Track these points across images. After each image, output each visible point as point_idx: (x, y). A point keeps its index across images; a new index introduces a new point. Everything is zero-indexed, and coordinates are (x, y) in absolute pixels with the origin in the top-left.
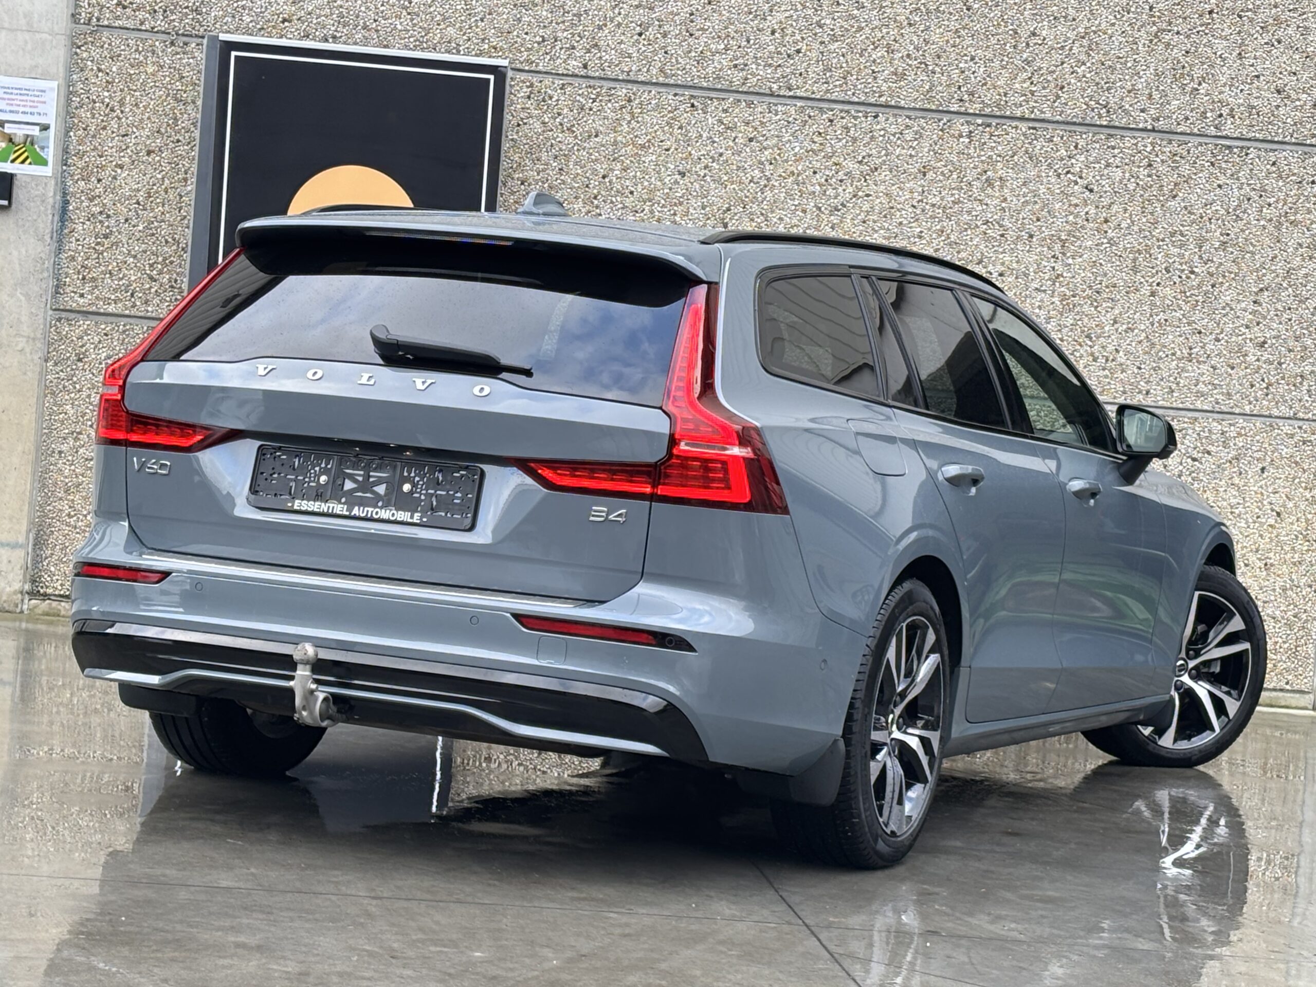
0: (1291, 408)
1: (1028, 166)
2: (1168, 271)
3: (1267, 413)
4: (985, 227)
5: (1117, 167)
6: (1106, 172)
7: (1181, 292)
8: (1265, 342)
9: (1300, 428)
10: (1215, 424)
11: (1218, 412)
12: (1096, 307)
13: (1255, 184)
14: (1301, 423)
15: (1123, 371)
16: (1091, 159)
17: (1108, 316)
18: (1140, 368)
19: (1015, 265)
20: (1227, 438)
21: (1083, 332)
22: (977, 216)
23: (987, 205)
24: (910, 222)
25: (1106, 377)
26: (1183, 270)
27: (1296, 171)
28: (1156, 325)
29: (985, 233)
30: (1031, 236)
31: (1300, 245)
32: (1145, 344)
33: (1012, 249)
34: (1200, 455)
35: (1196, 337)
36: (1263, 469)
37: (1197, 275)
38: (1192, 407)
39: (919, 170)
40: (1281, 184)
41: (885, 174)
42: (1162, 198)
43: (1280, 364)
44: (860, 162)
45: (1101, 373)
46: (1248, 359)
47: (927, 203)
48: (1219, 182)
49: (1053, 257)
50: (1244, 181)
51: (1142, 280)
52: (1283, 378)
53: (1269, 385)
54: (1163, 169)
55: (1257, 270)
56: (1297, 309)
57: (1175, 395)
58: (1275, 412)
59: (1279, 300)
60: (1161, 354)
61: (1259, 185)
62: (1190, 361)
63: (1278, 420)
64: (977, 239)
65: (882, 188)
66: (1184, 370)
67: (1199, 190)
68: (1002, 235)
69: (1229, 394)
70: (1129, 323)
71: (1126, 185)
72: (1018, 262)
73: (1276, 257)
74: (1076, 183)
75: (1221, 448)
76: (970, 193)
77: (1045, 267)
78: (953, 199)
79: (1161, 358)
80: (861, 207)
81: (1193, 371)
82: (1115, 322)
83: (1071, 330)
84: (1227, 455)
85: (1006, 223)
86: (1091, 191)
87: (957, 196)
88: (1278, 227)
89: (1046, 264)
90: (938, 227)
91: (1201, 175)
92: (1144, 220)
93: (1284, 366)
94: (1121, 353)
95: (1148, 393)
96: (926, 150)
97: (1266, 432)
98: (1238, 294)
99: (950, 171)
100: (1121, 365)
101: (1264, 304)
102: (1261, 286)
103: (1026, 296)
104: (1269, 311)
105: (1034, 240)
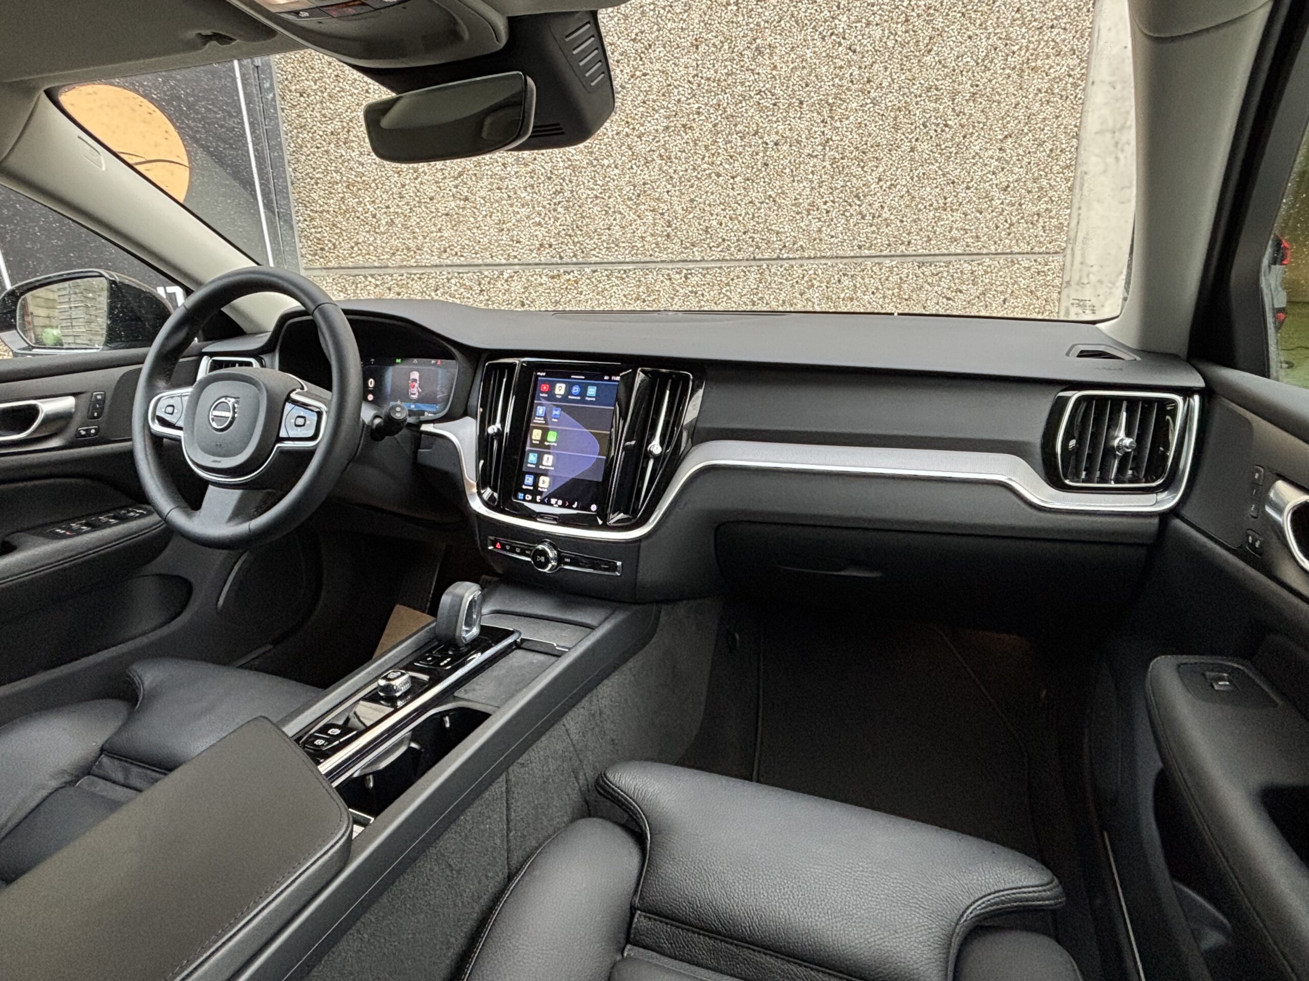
0: (1029, 244)
1: (794, 30)
2: (925, 126)
3: (1009, 251)
4: (758, 96)
5: (877, 25)
6: (867, 30)
7: (937, 145)
8: (1008, 186)
9: (1035, 261)
10: (966, 265)
11: (968, 254)
12: (863, 167)
13: (1002, 33)
14: (1035, 257)
15: (887, 226)
16: (852, 18)
17: (873, 174)
18: (902, 221)
19: (788, 133)
20: (976, 277)
21: (852, 192)
22: (750, 86)
23: (758, 74)
24: (688, 99)
25: (873, 232)
26: (938, 125)
27: (1037, 17)
28: (916, 179)
29: (759, 104)
30: (801, 103)
31: (1039, 90)
32: (907, 198)
33: (785, 117)
34: (954, 294)
35: (950, 188)
36: (1004, 301)
37: (951, 128)
38: (946, 252)
39: (692, 43)
40: (1024, 30)
41: (659, 51)
42: (918, 54)
43: (1020, 205)
44: (634, 40)
45: (870, 229)
46: (994, 203)
47: (702, 78)
48: (969, 33)
49: (823, 121)
50: (991, 30)
51: (903, 137)
52: (1022, 218)
53: (1012, 225)
54: (919, 23)
55: (1003, 119)
56: (1035, 153)
57: (932, 242)
58: (1016, 249)
59: (1020, 145)
60: (920, 206)
61: (1004, 34)
62: (945, 210)
63: (1017, 256)
64: (752, 110)
65: (658, 66)
66: (940, 219)
67: (951, 43)
68: (775, 104)
69: (977, 237)
70: (892, 179)
71: (885, 43)
72: (790, 130)
73: (1018, 104)
74: (840, 44)
75: (971, 286)
76: (742, 63)
77: (815, 132)
78: (726, 71)
79: (920, 210)
80: (639, 88)
81: (947, 219)
82: (880, 180)
83: (842, 192)
84: (975, 291)
85: (778, 91)
86: (854, 52)
87: (730, 68)
88: (1020, 76)
89: (817, 129)
90: (715, 101)
91: (953, 27)
92: (903, 77)
93: (1024, 206)
94: (886, 209)
95: (909, 243)
96: (696, 21)
97: (1008, 267)
98: (987, 142)
99: (721, 42)
100: (886, 220)
101: (1008, 151)
102: (1006, 133)
103: (800, 163)
104: (1011, 157)
105: (804, 106)
